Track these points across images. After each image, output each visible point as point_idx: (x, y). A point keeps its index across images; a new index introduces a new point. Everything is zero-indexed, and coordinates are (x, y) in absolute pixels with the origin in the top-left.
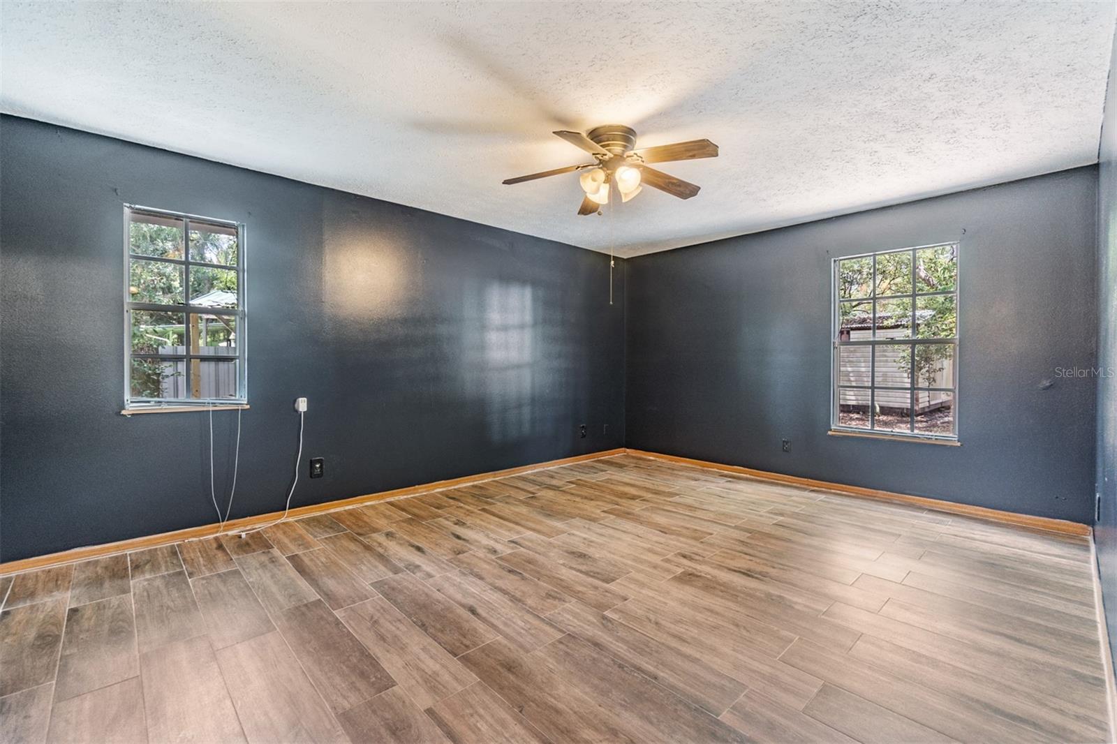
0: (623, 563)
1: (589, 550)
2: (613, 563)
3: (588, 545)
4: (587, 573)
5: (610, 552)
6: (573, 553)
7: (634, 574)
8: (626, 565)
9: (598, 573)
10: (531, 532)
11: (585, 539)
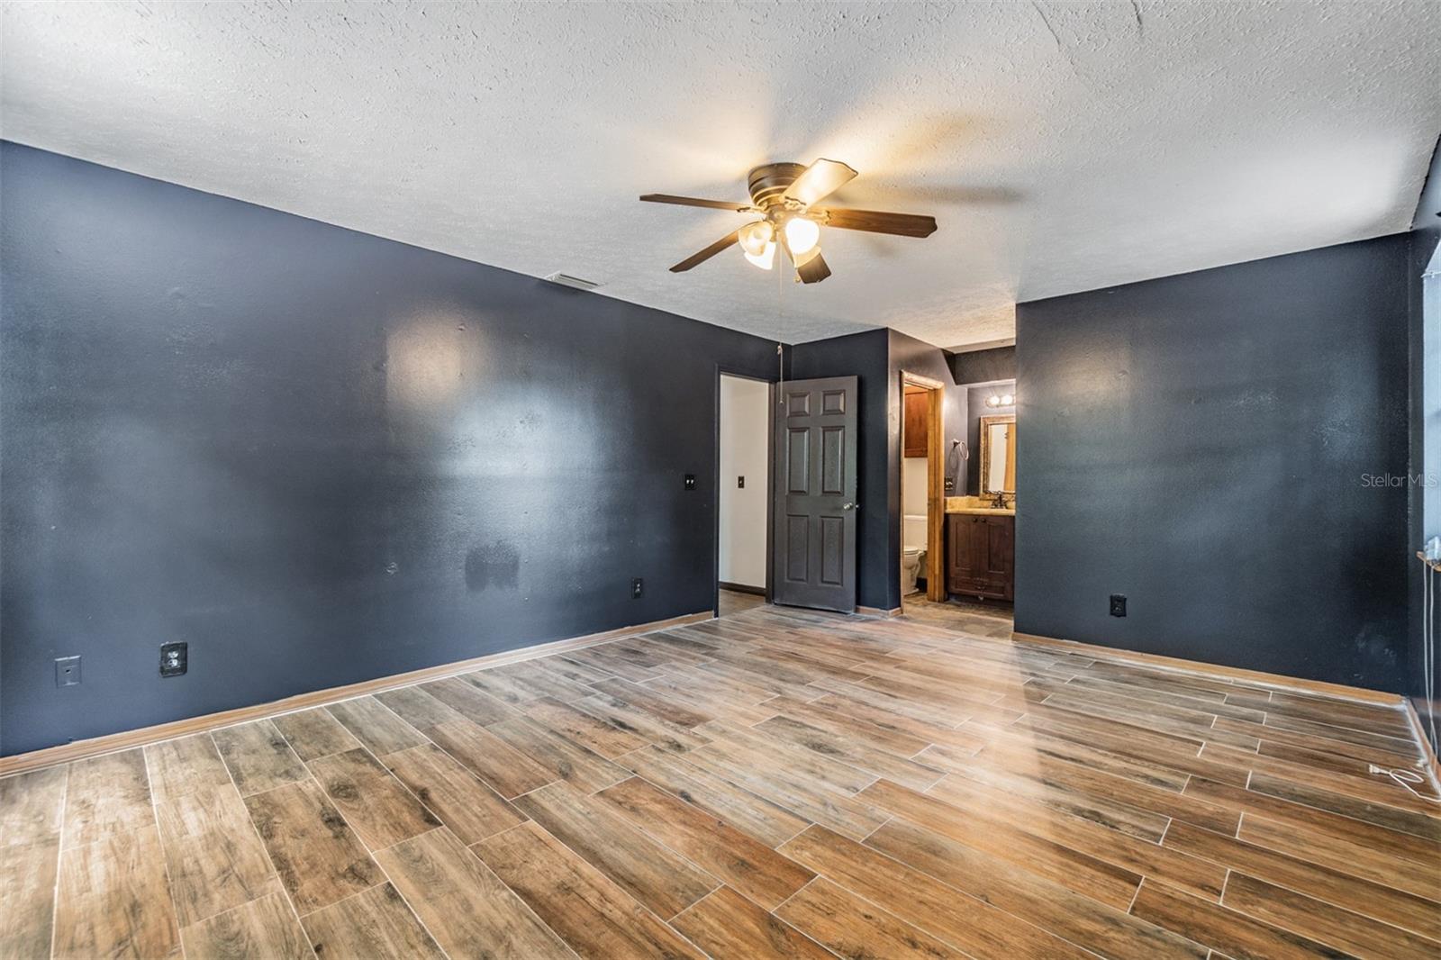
0: (763, 737)
1: (811, 756)
2: (774, 737)
3: (814, 765)
4: (804, 726)
5: (781, 753)
6: (832, 751)
7: (751, 725)
8: (760, 735)
9: (791, 725)
10: (924, 792)
11: (823, 778)
